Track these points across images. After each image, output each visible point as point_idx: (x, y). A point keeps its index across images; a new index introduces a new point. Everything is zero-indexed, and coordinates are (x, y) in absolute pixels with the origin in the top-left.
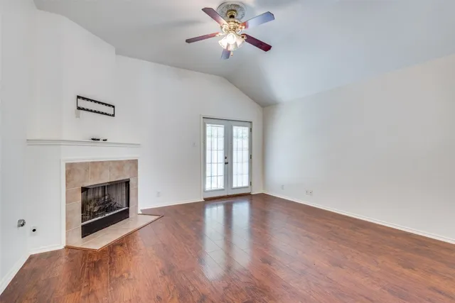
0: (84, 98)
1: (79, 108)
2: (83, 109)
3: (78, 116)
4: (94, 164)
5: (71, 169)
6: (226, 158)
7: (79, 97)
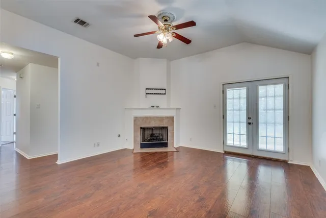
0: (149, 89)
1: (147, 94)
2: (149, 94)
3: (146, 97)
4: (147, 118)
5: (136, 119)
6: (249, 118)
7: (146, 89)
